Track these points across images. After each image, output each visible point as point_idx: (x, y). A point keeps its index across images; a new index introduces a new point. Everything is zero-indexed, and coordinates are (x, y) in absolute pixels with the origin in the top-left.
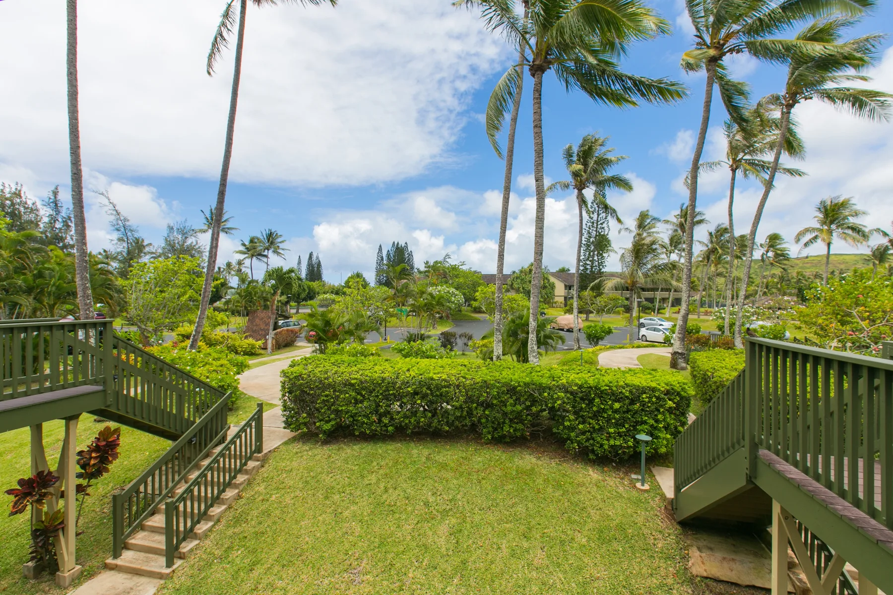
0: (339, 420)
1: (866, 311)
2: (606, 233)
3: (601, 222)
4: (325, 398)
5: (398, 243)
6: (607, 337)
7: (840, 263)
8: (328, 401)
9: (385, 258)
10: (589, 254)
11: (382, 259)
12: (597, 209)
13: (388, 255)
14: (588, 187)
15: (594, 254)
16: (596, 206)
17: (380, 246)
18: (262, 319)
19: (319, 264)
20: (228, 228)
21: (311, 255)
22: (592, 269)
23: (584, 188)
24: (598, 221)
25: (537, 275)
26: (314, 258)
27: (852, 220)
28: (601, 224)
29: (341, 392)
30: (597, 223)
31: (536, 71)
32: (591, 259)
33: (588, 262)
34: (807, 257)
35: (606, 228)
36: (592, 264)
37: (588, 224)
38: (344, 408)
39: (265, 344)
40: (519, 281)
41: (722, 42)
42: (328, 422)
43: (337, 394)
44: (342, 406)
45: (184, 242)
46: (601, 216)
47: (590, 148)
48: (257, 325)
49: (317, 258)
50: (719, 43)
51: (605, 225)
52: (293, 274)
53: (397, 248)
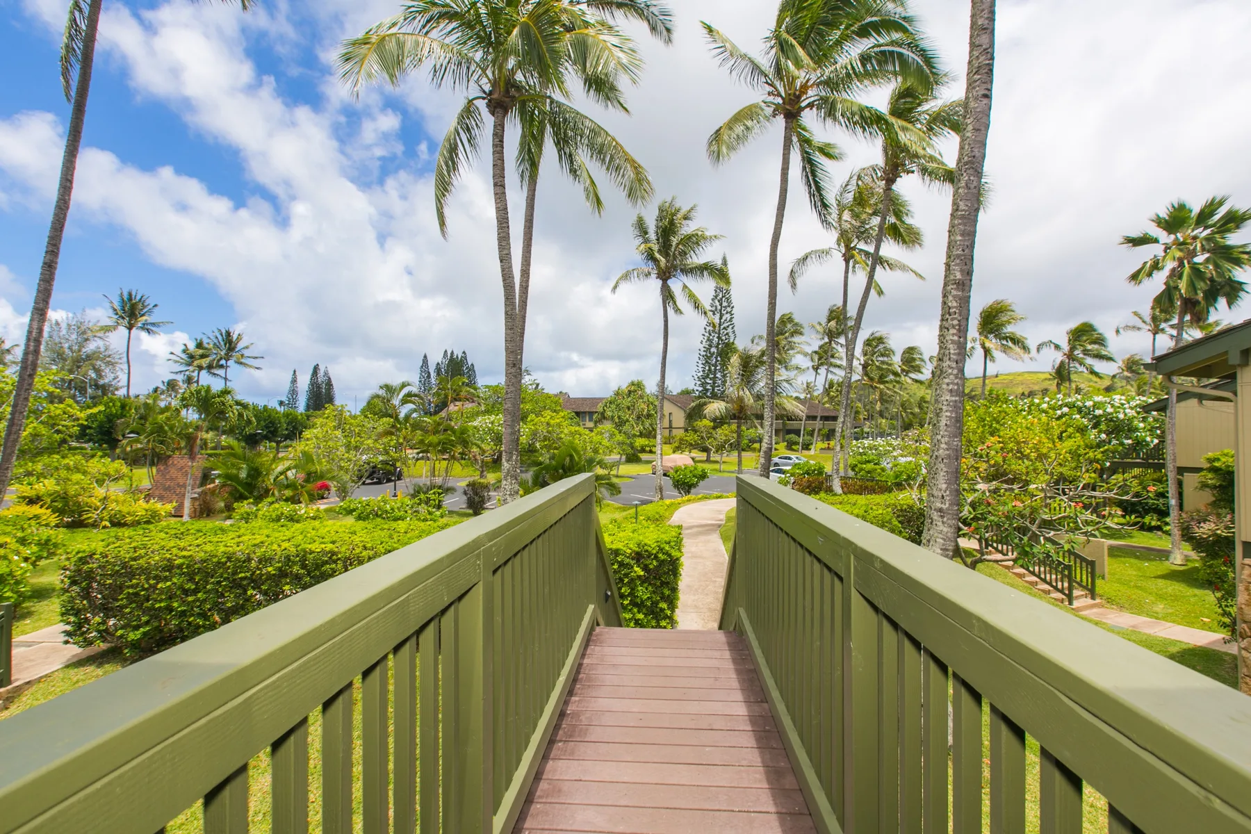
0: (156, 624)
1: (999, 442)
2: (731, 341)
3: (726, 325)
4: (131, 591)
5: (452, 353)
6: (701, 483)
7: (1033, 383)
8: (136, 594)
9: (433, 375)
10: (710, 370)
11: (429, 376)
12: (719, 307)
13: (438, 370)
14: (674, 276)
15: (716, 369)
16: (718, 304)
17: (425, 357)
18: (182, 468)
19: (329, 384)
20: (153, 324)
21: (316, 369)
22: (713, 390)
23: (669, 278)
24: (720, 325)
25: (509, 396)
26: (321, 373)
27: (1009, 329)
28: (724, 328)
29: (158, 579)
30: (720, 327)
31: (495, 107)
32: (711, 376)
33: (708, 381)
34: (997, 376)
35: (730, 334)
36: (714, 383)
37: (708, 328)
38: (162, 605)
39: (180, 508)
40: (613, 406)
41: (797, 93)
42: (137, 628)
43: (152, 582)
44: (160, 601)
45: (81, 346)
46: (724, 318)
47: (672, 223)
48: (172, 479)
49: (326, 374)
50: (795, 94)
51: (730, 330)
52: (229, 397)
53: (452, 359)
